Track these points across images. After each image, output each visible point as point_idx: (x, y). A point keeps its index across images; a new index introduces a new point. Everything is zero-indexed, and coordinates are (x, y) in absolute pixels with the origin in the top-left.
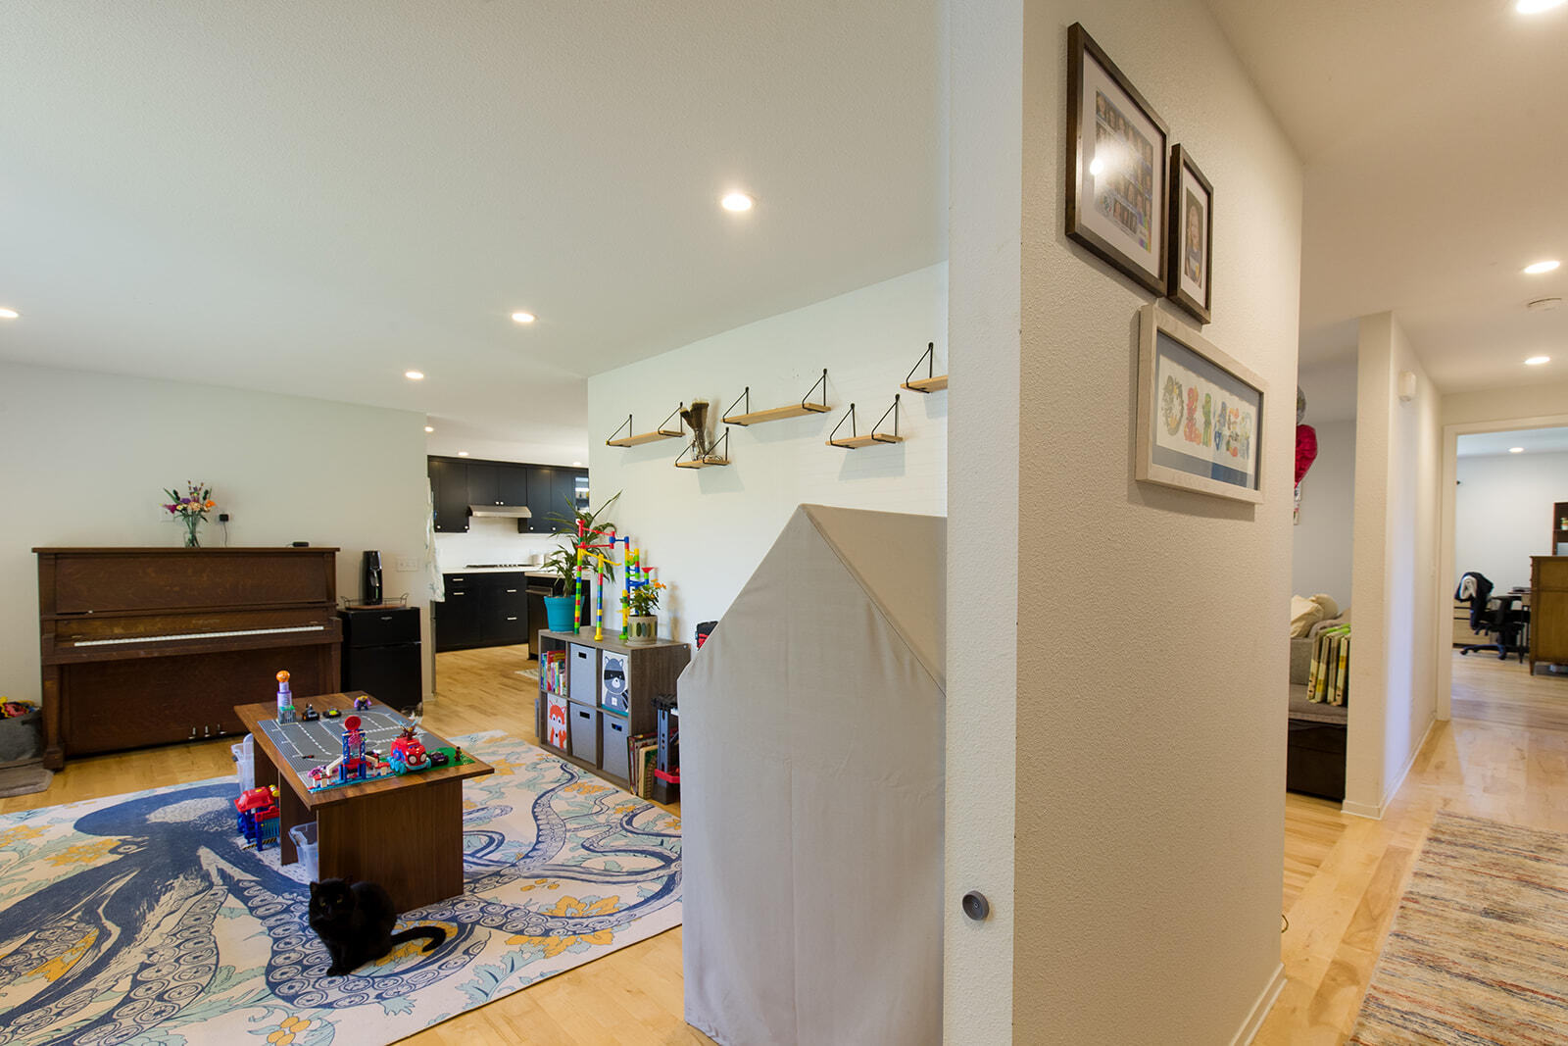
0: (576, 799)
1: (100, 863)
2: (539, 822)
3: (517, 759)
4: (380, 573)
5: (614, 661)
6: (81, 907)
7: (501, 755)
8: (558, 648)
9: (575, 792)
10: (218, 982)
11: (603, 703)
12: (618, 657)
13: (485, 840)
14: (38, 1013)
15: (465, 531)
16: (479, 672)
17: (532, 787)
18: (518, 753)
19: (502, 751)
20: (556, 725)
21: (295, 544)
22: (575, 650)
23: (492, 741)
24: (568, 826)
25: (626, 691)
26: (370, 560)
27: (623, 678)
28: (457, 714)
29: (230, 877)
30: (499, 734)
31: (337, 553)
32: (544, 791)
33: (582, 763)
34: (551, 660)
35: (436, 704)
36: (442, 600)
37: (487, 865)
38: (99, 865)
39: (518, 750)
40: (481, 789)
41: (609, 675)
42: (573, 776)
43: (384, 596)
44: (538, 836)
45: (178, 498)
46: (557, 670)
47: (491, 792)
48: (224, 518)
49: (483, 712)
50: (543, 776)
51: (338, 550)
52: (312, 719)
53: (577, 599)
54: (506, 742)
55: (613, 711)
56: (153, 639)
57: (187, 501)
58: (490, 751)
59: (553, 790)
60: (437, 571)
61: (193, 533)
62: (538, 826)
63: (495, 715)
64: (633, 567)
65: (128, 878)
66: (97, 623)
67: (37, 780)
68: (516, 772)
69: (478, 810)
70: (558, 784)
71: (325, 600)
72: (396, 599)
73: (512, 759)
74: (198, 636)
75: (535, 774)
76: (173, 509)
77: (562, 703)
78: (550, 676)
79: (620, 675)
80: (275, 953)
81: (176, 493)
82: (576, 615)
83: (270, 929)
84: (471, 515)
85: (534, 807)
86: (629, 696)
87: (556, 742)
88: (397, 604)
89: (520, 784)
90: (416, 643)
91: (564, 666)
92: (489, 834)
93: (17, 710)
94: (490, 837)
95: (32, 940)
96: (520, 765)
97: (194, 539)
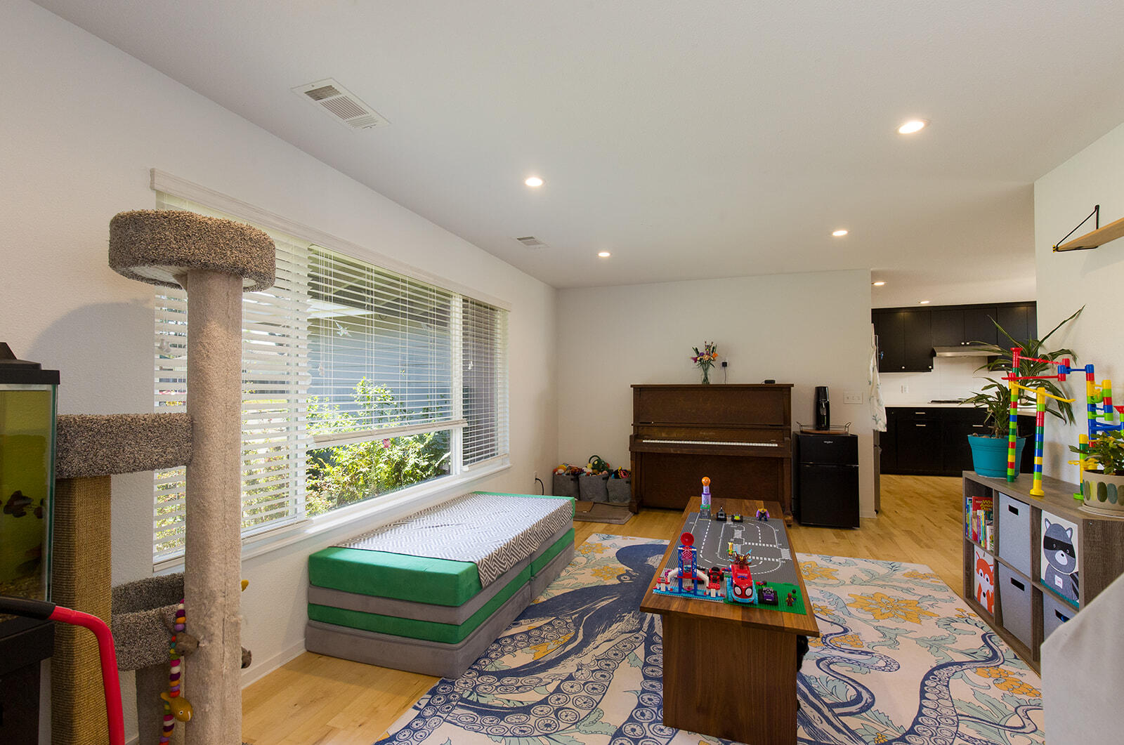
0: (987, 692)
1: (609, 582)
2: (925, 702)
3: (932, 605)
4: (827, 405)
5: (1056, 527)
6: (580, 611)
7: (915, 594)
8: (982, 494)
9: (990, 681)
10: (587, 722)
11: (1043, 577)
12: (1065, 524)
13: (852, 693)
14: (512, 680)
15: (930, 370)
16: (932, 499)
17: (934, 649)
18: (935, 599)
19: (920, 591)
20: (983, 583)
21: (766, 382)
22: (1005, 502)
23: (914, 576)
24: (963, 728)
25: (1077, 573)
26: (821, 393)
27: (1072, 554)
28: (890, 536)
29: (654, 628)
30: (923, 569)
31: (792, 388)
32: (948, 660)
33: (1013, 643)
34: (977, 507)
35: (878, 523)
36: (885, 430)
37: (839, 730)
38: (608, 584)
39: (938, 595)
40: (876, 628)
41: (1051, 544)
42: (995, 656)
43: (831, 423)
44: (916, 722)
45: (698, 353)
46: (983, 519)
47: (884, 635)
48: (725, 364)
49: (918, 541)
50: (955, 641)
51: (793, 385)
52: (721, 520)
53: (1010, 440)
54: (928, 581)
55: (1055, 592)
56: (678, 442)
57: (702, 354)
58: (905, 586)
59: (961, 664)
60: (879, 405)
61: (706, 374)
62: (921, 706)
63: (929, 547)
64: (1100, 405)
65: (611, 600)
66: (655, 429)
67: (622, 517)
68: (924, 621)
69: (862, 653)
70: (970, 659)
71: (782, 424)
72: (841, 427)
73: (926, 604)
74: (701, 443)
75: (945, 633)
76: (695, 360)
77: (990, 560)
78: (975, 524)
79: (1068, 549)
80: (631, 719)
81: (697, 349)
82: (1010, 460)
83: (643, 691)
84: (935, 356)
85: (926, 678)
86: (1081, 579)
87: (984, 601)
88: (842, 430)
89: (922, 640)
90: (854, 466)
91: (992, 517)
92: (860, 689)
93: (624, 475)
94: (859, 694)
95: (550, 623)
96: (932, 615)
97: (706, 379)
